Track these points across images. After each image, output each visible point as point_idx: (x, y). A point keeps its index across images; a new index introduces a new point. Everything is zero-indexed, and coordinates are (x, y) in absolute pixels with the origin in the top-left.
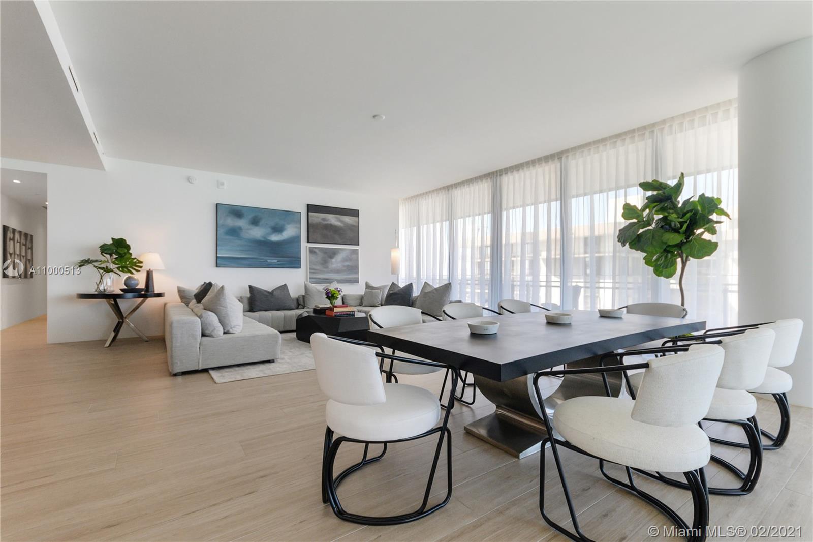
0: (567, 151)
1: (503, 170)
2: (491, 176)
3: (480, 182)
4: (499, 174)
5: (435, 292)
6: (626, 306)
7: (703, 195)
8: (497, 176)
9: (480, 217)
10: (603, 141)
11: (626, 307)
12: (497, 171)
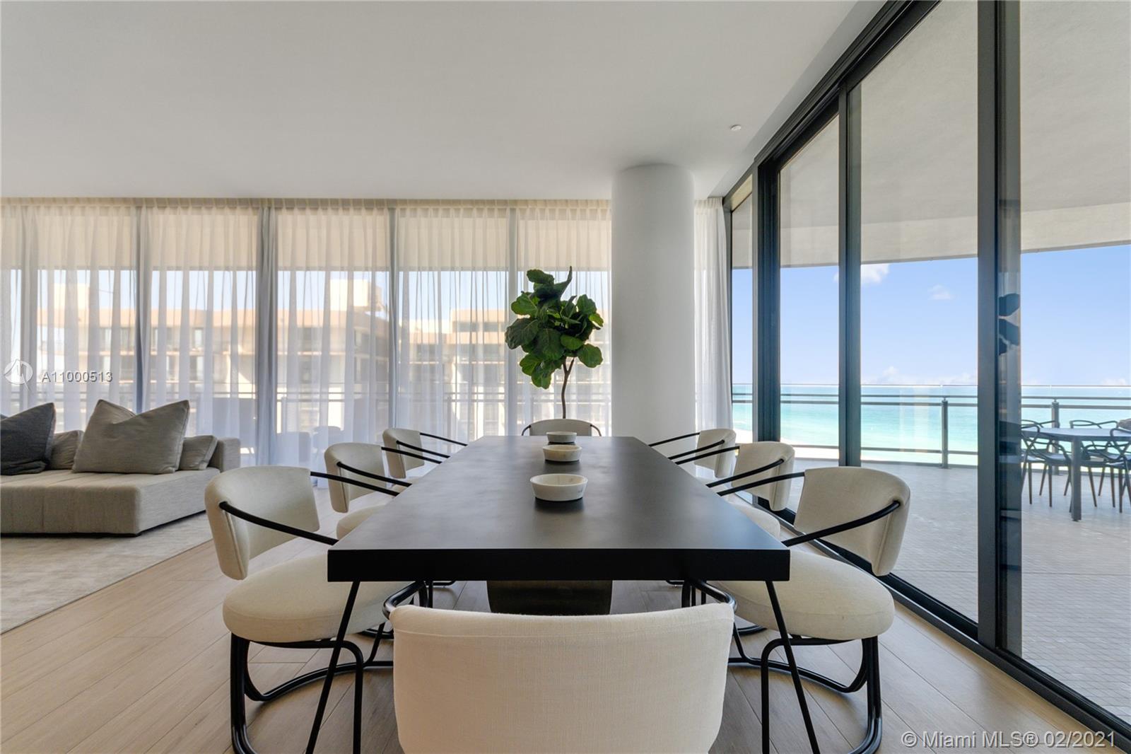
0: (404, 202)
1: (284, 201)
2: (254, 206)
3: (227, 210)
4: (273, 206)
5: (142, 421)
6: (528, 425)
7: (585, 296)
8: (269, 208)
9: (180, 274)
10: (455, 202)
11: (530, 427)
12: (269, 200)
